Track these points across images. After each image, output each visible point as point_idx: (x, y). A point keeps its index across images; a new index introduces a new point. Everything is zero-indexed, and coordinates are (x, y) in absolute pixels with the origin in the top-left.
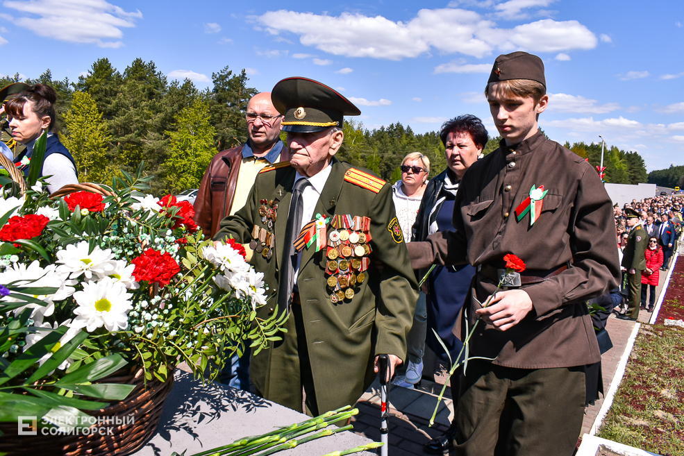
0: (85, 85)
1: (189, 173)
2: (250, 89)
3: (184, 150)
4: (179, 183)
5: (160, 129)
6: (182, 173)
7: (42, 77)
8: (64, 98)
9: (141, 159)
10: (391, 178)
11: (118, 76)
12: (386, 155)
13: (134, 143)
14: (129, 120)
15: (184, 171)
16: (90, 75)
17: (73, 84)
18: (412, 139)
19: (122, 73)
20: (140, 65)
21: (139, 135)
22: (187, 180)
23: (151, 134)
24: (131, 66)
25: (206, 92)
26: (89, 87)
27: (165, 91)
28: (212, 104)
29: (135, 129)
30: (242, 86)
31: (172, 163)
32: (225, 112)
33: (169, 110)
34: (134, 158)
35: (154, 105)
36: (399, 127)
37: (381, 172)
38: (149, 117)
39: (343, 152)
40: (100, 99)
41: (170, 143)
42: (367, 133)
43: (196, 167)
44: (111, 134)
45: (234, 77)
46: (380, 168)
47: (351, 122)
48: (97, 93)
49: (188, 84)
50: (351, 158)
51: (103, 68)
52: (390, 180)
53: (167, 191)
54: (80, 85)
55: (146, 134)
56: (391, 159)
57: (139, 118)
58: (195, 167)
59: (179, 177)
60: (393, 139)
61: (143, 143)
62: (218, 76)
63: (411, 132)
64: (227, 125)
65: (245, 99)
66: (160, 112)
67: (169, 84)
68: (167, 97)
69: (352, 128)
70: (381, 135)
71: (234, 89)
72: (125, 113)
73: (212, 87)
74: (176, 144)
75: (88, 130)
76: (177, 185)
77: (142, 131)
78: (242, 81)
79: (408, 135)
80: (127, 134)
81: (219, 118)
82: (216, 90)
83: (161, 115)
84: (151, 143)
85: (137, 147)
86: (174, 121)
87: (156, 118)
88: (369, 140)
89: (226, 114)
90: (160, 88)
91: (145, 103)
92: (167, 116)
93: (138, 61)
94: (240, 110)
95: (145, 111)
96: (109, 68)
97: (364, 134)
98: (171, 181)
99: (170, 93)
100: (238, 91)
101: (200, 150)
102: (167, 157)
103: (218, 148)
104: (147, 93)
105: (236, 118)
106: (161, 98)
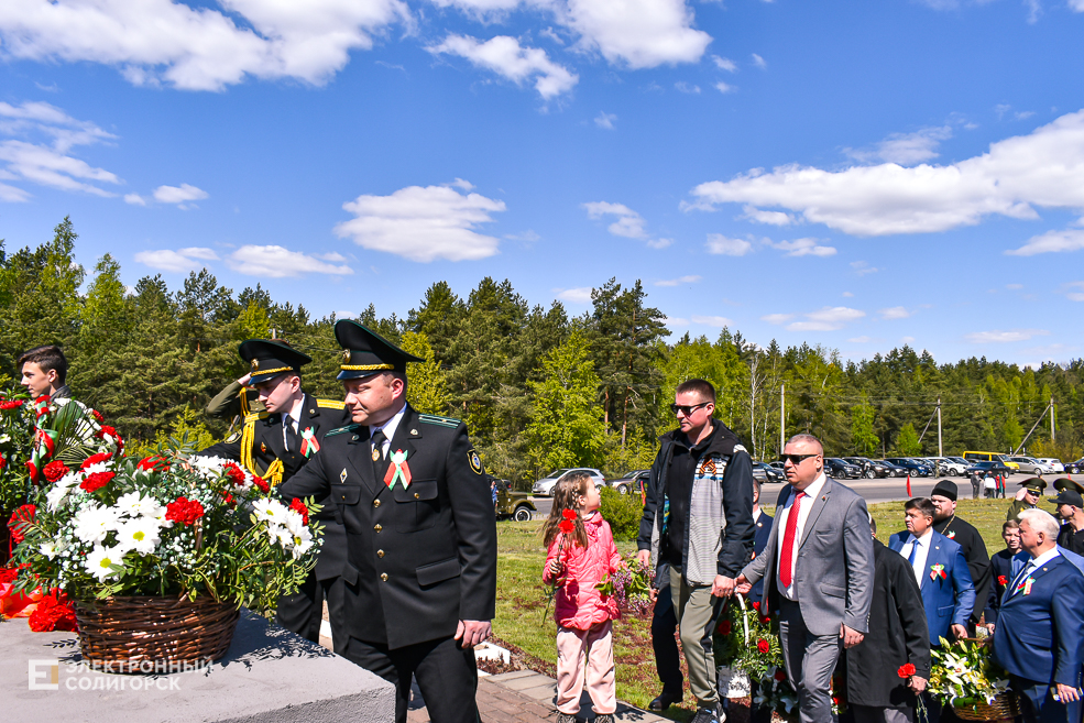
0: (417, 323)
1: (561, 445)
2: (649, 310)
3: (553, 410)
5: (518, 379)
6: (551, 444)
7: (362, 315)
9: (492, 426)
10: (897, 443)
11: (461, 305)
12: (886, 404)
13: (481, 402)
14: (474, 369)
15: (554, 442)
16: (423, 307)
17: (401, 322)
18: (932, 374)
19: (466, 302)
20: (489, 288)
21: (489, 390)
22: (559, 455)
23: (506, 389)
24: (477, 290)
25: (584, 319)
26: (422, 324)
27: (525, 322)
28: (592, 337)
29: (482, 383)
30: (637, 305)
31: (535, 429)
32: (612, 348)
33: (529, 350)
34: (483, 425)
35: (508, 346)
36: (909, 355)
37: (880, 432)
38: (500, 363)
39: (808, 402)
40: (438, 341)
41: (534, 399)
42: (852, 368)
43: (571, 434)
44: (450, 391)
45: (625, 292)
46: (877, 426)
47: (819, 350)
48: (434, 331)
49: (558, 310)
50: (821, 412)
51: (439, 294)
52: (895, 446)
53: (530, 472)
54: (410, 322)
55: (498, 389)
56: (895, 410)
57: (486, 365)
58: (569, 436)
59: (547, 450)
60: (899, 376)
61: (495, 401)
62: (600, 293)
63: (930, 360)
64: (618, 368)
65: (643, 326)
66: (515, 354)
67: (530, 312)
68: (527, 331)
69: (822, 361)
70: (876, 369)
71: (625, 311)
72: (469, 358)
73: (592, 311)
74: (541, 401)
75: (421, 387)
76: (543, 464)
77: (492, 385)
78: (637, 298)
79: (925, 367)
80: (472, 389)
81: (604, 358)
82: (598, 315)
83: (519, 359)
84: (504, 402)
85: (487, 407)
86: (537, 365)
87: (512, 364)
88: (852, 379)
89: (615, 351)
90: (518, 319)
91: (495, 343)
92: (526, 359)
93: (487, 281)
94: (636, 344)
95: (496, 355)
96: (447, 295)
97: (844, 370)
98: (535, 458)
99: (531, 325)
100: (631, 314)
101: (575, 409)
102: (529, 420)
103: (604, 404)
104: (500, 327)
105: (631, 356)
106: (518, 333)
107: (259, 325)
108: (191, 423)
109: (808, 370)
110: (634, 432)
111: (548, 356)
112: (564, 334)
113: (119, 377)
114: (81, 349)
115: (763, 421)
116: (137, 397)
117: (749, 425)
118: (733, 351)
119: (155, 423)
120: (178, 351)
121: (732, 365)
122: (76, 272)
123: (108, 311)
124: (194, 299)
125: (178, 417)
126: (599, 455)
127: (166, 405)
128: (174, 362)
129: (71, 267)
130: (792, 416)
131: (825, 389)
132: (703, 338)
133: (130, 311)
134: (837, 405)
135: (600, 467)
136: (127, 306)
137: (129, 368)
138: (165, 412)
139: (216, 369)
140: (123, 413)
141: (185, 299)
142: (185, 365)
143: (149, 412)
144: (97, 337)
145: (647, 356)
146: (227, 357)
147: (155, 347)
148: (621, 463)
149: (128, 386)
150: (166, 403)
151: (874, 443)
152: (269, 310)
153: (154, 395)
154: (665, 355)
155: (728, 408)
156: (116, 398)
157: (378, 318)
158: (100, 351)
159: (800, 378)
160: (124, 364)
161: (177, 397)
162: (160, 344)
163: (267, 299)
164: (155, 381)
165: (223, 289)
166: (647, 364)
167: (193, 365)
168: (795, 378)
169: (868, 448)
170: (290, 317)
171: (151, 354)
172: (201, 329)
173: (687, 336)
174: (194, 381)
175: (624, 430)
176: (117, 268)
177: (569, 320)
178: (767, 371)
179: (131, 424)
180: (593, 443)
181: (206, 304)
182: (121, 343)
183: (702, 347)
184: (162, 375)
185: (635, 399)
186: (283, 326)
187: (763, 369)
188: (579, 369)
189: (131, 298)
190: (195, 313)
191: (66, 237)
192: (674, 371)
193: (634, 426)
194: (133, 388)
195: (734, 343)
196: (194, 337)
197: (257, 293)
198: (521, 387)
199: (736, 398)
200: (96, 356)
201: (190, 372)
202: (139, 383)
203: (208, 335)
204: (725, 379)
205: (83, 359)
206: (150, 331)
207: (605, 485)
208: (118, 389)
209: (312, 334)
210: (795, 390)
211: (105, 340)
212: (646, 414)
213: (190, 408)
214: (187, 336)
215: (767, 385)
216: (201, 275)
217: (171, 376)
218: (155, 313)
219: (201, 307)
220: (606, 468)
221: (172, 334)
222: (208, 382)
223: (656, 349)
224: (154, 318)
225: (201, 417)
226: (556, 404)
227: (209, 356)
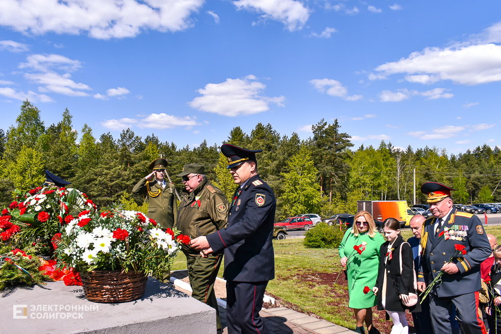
1: (299, 203)
2: (342, 134)
3: (294, 186)
4: (292, 211)
5: (277, 172)
6: (294, 203)
7: (201, 145)
8: (215, 158)
10: (479, 196)
11: (248, 138)
15: (295, 202)
16: (229, 139)
19: (249, 136)
20: (261, 128)
22: (298, 208)
23: (271, 177)
24: (255, 129)
25: (309, 140)
27: (279, 144)
28: (313, 149)
30: (336, 132)
31: (286, 196)
32: (323, 154)
33: (281, 157)
35: (271, 156)
36: (486, 149)
38: (267, 165)
39: (428, 177)
41: (285, 181)
42: (453, 158)
43: (304, 198)
45: (329, 126)
47: (435, 149)
49: (295, 137)
51: (237, 133)
52: (478, 198)
53: (284, 216)
55: (267, 177)
57: (261, 166)
58: (302, 199)
59: (292, 206)
60: (481, 161)
62: (316, 127)
63: (499, 152)
64: (327, 164)
65: (339, 142)
66: (275, 160)
67: (282, 139)
68: (280, 148)
69: (436, 155)
70: (467, 158)
71: (329, 135)
73: (312, 136)
74: (288, 182)
75: (230, 178)
76: (291, 213)
77: (264, 175)
78: (336, 128)
79: (496, 155)
81: (319, 160)
82: (316, 138)
83: (276, 162)
86: (285, 165)
87: (273, 165)
88: (454, 163)
89: (325, 156)
90: (275, 143)
91: (264, 155)
92: (280, 162)
93: (260, 125)
94: (336, 151)
95: (265, 161)
96: (241, 133)
97: (449, 159)
98: (287, 210)
99: (282, 145)
100: (333, 137)
101: (305, 185)
102: (283, 192)
103: (320, 182)
104: (266, 147)
105: (333, 158)
106: (276, 149)
107: (154, 153)
108: (127, 199)
109: (428, 160)
110: (336, 196)
111: (290, 160)
112: (298, 149)
113: (96, 179)
114: (79, 168)
115: (404, 187)
116: (104, 188)
117: (396, 190)
118: (387, 153)
119: (113, 199)
120: (120, 166)
121: (387, 159)
122: (74, 133)
123: (89, 150)
124: (125, 143)
125: (122, 196)
126: (318, 207)
127: (117, 191)
128: (119, 172)
129: (72, 131)
130: (420, 184)
131: (438, 170)
132: (371, 147)
133: (99, 150)
134: (445, 177)
135: (319, 213)
136: (97, 147)
137: (100, 175)
138: (116, 194)
139: (137, 174)
140: (99, 195)
141: (121, 143)
142: (124, 173)
143: (110, 195)
144: (85, 162)
145: (341, 157)
146: (141, 168)
147: (110, 165)
148: (329, 211)
149: (100, 183)
150: (117, 190)
151: (466, 196)
152: (158, 145)
153: (111, 187)
154: (351, 156)
155: (385, 182)
156: (95, 189)
157: (208, 146)
158: (87, 168)
159: (424, 164)
160: (98, 174)
161: (121, 187)
162: (112, 164)
163: (157, 140)
164: (111, 181)
165: (137, 137)
166: (342, 161)
167: (127, 173)
168: (421, 165)
169: (462, 199)
170: (168, 148)
171: (108, 169)
172: (129, 156)
173: (362, 146)
174: (128, 180)
175: (331, 194)
176: (91, 131)
177: (301, 141)
178: (405, 162)
179: (103, 200)
180: (315, 201)
181: (130, 144)
182: (96, 164)
183: (370, 151)
184: (114, 178)
185: (335, 179)
186: (165, 152)
187: (403, 161)
188: (306, 166)
189: (98, 144)
190: (126, 149)
191: (68, 118)
192: (355, 164)
193: (335, 193)
194: (103, 184)
195: (387, 148)
196: (127, 161)
197: (153, 138)
198: (278, 176)
199: (389, 176)
200: (86, 171)
201: (126, 176)
202: (105, 182)
203: (133, 159)
204: (383, 167)
205: (81, 172)
206: (107, 158)
207: (321, 222)
208: (96, 185)
209: (179, 155)
210: (421, 171)
211: (89, 163)
212: (341, 186)
213: (127, 192)
214: (123, 159)
215: (406, 169)
216: (127, 131)
217: (118, 178)
218: (109, 150)
219: (128, 146)
220: (322, 213)
221: (117, 159)
222: (134, 180)
223: (346, 154)
224: (109, 152)
225: (132, 196)
226: (295, 183)
227: (133, 168)
